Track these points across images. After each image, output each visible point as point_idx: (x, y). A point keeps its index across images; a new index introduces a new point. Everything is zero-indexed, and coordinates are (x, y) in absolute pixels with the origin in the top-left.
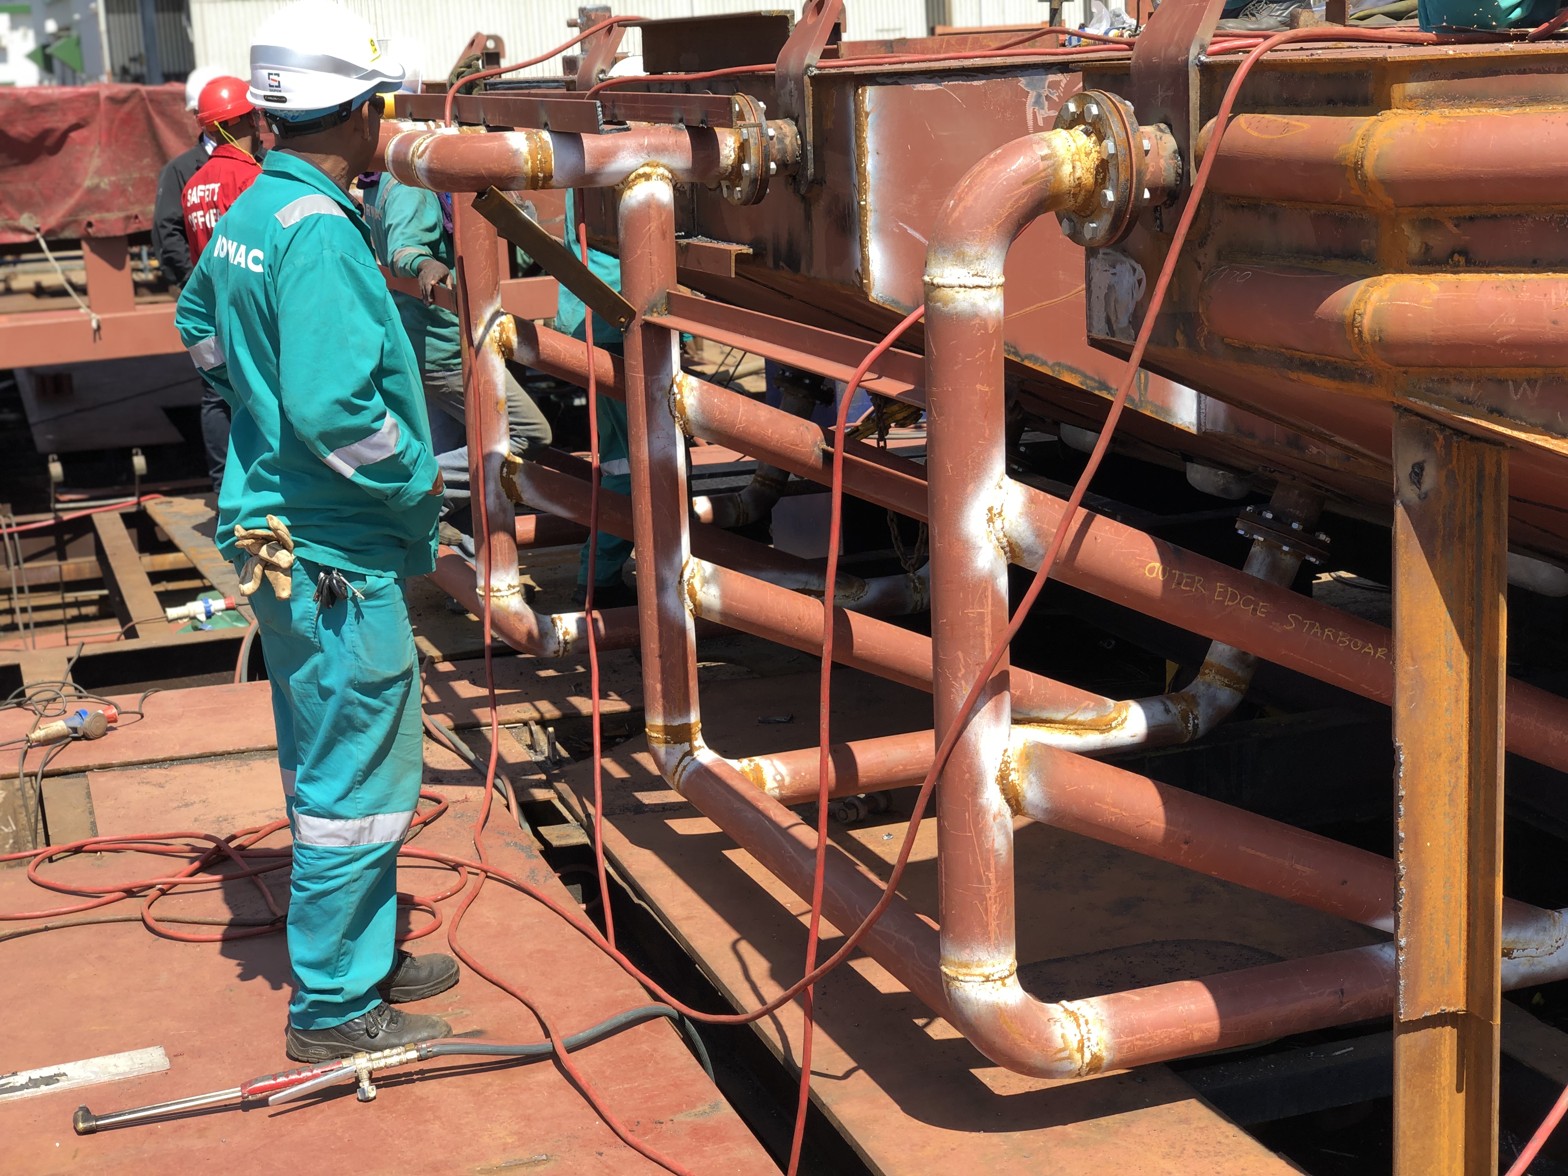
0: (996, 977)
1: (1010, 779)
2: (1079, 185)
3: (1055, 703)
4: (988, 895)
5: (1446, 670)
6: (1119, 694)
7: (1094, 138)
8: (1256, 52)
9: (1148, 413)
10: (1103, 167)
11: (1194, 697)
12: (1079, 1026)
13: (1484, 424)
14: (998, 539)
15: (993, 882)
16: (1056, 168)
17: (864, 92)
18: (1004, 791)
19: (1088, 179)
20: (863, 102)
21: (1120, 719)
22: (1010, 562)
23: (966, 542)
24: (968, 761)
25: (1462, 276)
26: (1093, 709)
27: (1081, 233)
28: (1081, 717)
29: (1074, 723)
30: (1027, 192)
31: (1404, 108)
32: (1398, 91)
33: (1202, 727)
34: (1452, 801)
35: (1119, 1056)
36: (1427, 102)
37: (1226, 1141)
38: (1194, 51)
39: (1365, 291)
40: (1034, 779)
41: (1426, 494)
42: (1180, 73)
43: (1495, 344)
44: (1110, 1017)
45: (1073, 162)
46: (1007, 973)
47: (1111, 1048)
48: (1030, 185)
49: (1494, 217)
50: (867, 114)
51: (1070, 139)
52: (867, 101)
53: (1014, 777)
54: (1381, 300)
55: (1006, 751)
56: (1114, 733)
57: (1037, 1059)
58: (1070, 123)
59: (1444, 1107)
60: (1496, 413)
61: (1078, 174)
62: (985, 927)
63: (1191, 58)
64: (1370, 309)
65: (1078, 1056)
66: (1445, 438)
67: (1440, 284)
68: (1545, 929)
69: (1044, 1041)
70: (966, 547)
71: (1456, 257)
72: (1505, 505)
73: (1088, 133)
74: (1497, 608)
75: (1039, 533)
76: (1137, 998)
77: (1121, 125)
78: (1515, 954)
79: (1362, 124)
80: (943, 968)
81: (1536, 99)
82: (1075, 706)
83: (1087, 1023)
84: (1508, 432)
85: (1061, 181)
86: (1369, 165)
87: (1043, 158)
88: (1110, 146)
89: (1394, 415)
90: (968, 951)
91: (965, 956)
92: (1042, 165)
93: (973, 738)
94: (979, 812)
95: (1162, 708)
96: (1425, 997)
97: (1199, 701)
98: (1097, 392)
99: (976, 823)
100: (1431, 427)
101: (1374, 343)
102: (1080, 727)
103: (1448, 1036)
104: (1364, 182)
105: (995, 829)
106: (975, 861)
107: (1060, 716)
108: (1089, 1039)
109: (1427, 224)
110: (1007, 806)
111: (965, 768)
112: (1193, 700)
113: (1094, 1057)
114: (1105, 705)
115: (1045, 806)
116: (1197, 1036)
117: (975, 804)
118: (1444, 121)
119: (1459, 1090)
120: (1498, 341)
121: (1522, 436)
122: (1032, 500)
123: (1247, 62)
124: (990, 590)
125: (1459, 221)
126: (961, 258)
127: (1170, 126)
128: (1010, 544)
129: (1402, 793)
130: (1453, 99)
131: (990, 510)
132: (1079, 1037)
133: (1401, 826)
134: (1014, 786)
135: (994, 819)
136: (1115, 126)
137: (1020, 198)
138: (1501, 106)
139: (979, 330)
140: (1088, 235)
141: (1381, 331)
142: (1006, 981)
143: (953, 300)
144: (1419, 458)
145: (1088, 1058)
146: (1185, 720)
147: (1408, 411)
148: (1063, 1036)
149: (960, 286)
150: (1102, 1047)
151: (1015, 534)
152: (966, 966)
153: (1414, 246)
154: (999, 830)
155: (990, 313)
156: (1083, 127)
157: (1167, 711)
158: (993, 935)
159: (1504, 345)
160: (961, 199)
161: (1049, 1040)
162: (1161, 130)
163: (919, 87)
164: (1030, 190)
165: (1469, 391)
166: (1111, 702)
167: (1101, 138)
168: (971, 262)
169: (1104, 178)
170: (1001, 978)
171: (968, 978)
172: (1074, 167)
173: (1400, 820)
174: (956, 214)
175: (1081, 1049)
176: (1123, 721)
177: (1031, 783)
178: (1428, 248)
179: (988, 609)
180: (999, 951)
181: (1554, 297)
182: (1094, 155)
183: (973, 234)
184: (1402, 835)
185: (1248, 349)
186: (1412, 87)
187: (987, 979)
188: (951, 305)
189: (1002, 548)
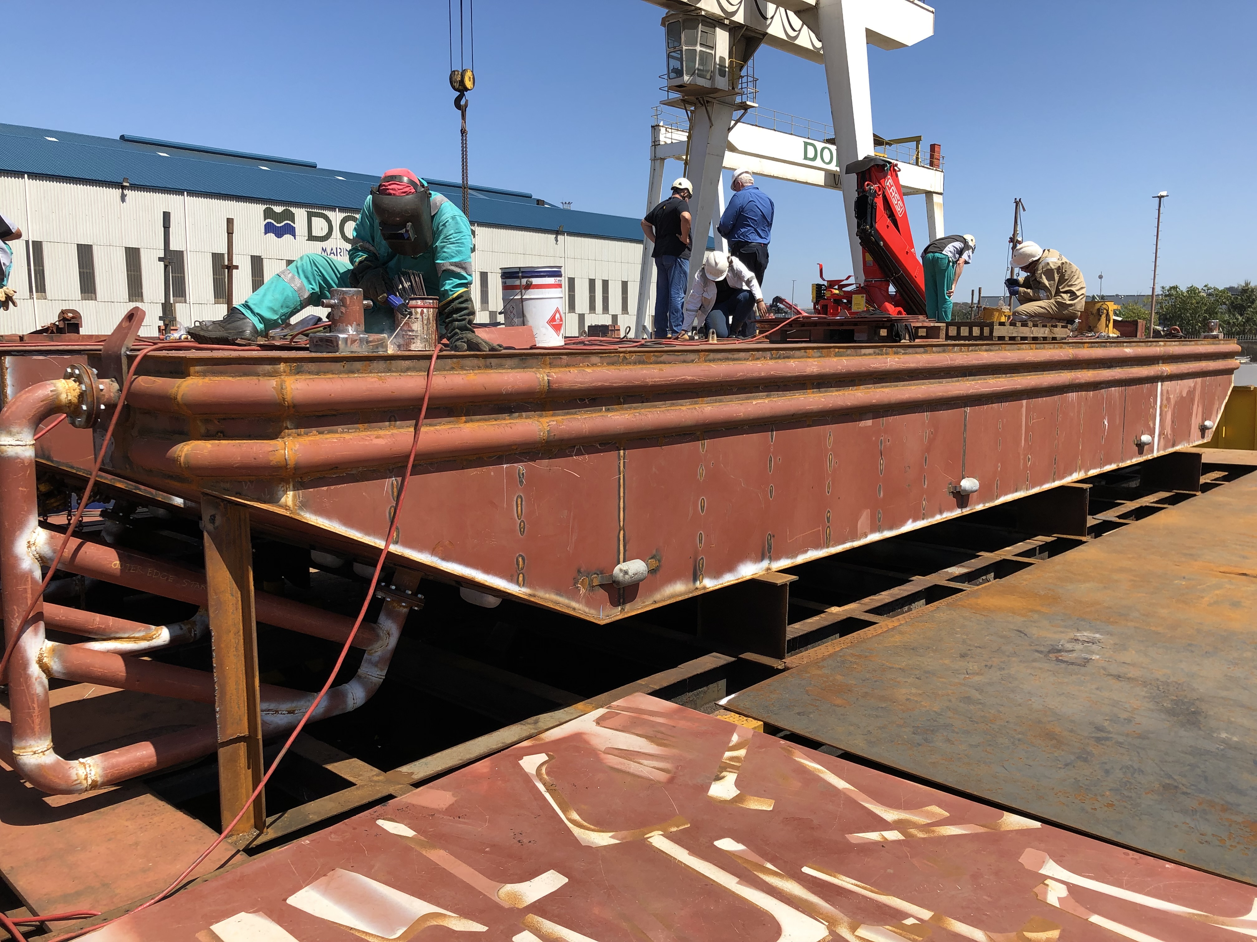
0: (40, 751)
1: (44, 661)
2: (70, 403)
3: (124, 630)
4: (34, 715)
5: (230, 597)
6: (158, 624)
7: (78, 383)
8: (146, 351)
9: (160, 499)
10: (82, 396)
11: (195, 622)
12: (85, 768)
13: (233, 498)
14: (33, 555)
15: (36, 708)
16: (58, 395)
17: (5, 358)
18: (41, 667)
19: (75, 400)
20: (4, 363)
21: (157, 635)
22: (42, 565)
23: (16, 557)
24: (21, 655)
25: (222, 441)
26: (143, 631)
27: (75, 423)
28: (137, 635)
29: (133, 638)
30: (43, 405)
31: (195, 376)
32: (192, 369)
33: (198, 635)
34: (237, 649)
35: (106, 779)
36: (204, 374)
37: (159, 809)
38: (123, 350)
39: (183, 447)
40: (57, 660)
41: (217, 527)
42: (118, 358)
43: (233, 467)
44: (102, 762)
45: (67, 393)
46: (46, 749)
47: (102, 776)
48: (45, 402)
49: (233, 419)
50: (7, 368)
51: (66, 384)
52: (7, 363)
53: (45, 660)
54: (188, 451)
55: (41, 649)
56: (154, 640)
57: (63, 785)
58: (67, 377)
59: (242, 776)
60: (239, 494)
61: (69, 398)
62: (33, 730)
63: (122, 352)
64: (183, 454)
65: (85, 782)
66: (224, 504)
67: (212, 444)
68: (309, 701)
69: (67, 777)
70: (16, 559)
71: (219, 434)
72: (248, 529)
73: (75, 381)
74: (248, 570)
75: (54, 551)
76: (117, 752)
77: (88, 378)
78: (296, 712)
79: (179, 381)
80: (14, 751)
81: (245, 374)
82: (134, 631)
83: (90, 766)
84: (243, 501)
85: (61, 401)
86: (179, 398)
87: (51, 391)
88: (83, 387)
89: (202, 496)
90: (24, 741)
91: (23, 744)
92: (51, 394)
93: (23, 644)
94: (27, 677)
95: (179, 628)
96: (229, 731)
97: (197, 623)
98: (134, 491)
99: (26, 682)
100: (218, 500)
101: (186, 468)
102: (136, 639)
103: (243, 746)
104: (178, 404)
105: (36, 684)
106: (27, 700)
107: (126, 635)
108: (90, 774)
109: (207, 421)
110: (43, 673)
111: (19, 658)
112: (194, 623)
113: (93, 781)
114: (150, 629)
115: (64, 672)
116: (146, 765)
117: (26, 674)
118: (209, 382)
119: (249, 768)
120: (235, 466)
121: (248, 503)
122: (52, 537)
123: (141, 354)
124: (30, 578)
125: (219, 420)
126: (10, 433)
127: (116, 380)
128: (40, 557)
129: (214, 648)
130: (214, 374)
131: (29, 542)
132: (85, 773)
133: (214, 662)
134: (46, 664)
135: (36, 680)
136: (86, 379)
137: (41, 407)
138: (232, 377)
139: (20, 464)
140: (77, 423)
141: (188, 462)
142: (45, 753)
143: (6, 451)
144: (213, 512)
145: (90, 782)
146: (190, 632)
147: (207, 494)
148: (77, 774)
149: (9, 445)
150: (97, 776)
151: (43, 553)
152: (24, 748)
153: (203, 430)
154: (39, 684)
155: (26, 457)
156: (73, 379)
157: (181, 629)
158: (37, 733)
159: (236, 468)
160: (10, 408)
161: (69, 776)
162: (112, 381)
163: (35, 357)
164: (45, 404)
165: (228, 486)
166: (153, 627)
167: (80, 383)
168: (15, 435)
169: (82, 401)
170: (42, 752)
171: (24, 754)
172: (67, 395)
173: (213, 659)
174: (7, 414)
175: (86, 779)
176: (159, 635)
177: (55, 662)
178: (208, 430)
179: (29, 586)
180: (41, 740)
181: (255, 449)
182: (78, 391)
183: (16, 423)
184: (215, 665)
185: (151, 471)
186: (198, 368)
187: (35, 753)
188: (5, 454)
189: (36, 559)
